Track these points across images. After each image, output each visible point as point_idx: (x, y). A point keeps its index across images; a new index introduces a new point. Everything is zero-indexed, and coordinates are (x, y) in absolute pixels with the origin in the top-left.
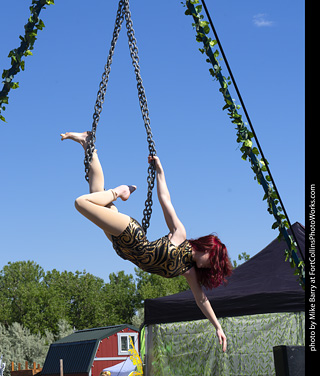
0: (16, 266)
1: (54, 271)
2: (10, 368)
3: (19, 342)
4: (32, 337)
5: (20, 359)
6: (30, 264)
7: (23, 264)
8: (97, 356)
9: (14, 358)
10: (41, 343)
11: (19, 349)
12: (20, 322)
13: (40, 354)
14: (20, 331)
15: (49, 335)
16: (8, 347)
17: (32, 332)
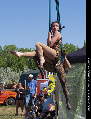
0: (8, 47)
1: (22, 48)
2: (7, 84)
3: (10, 74)
4: (14, 72)
5: (10, 81)
6: (13, 46)
7: (11, 46)
8: (38, 79)
9: (8, 80)
10: (18, 75)
11: (9, 77)
12: (10, 67)
13: (17, 78)
14: (10, 70)
15: (21, 72)
16: (5, 76)
17: (14, 71)
